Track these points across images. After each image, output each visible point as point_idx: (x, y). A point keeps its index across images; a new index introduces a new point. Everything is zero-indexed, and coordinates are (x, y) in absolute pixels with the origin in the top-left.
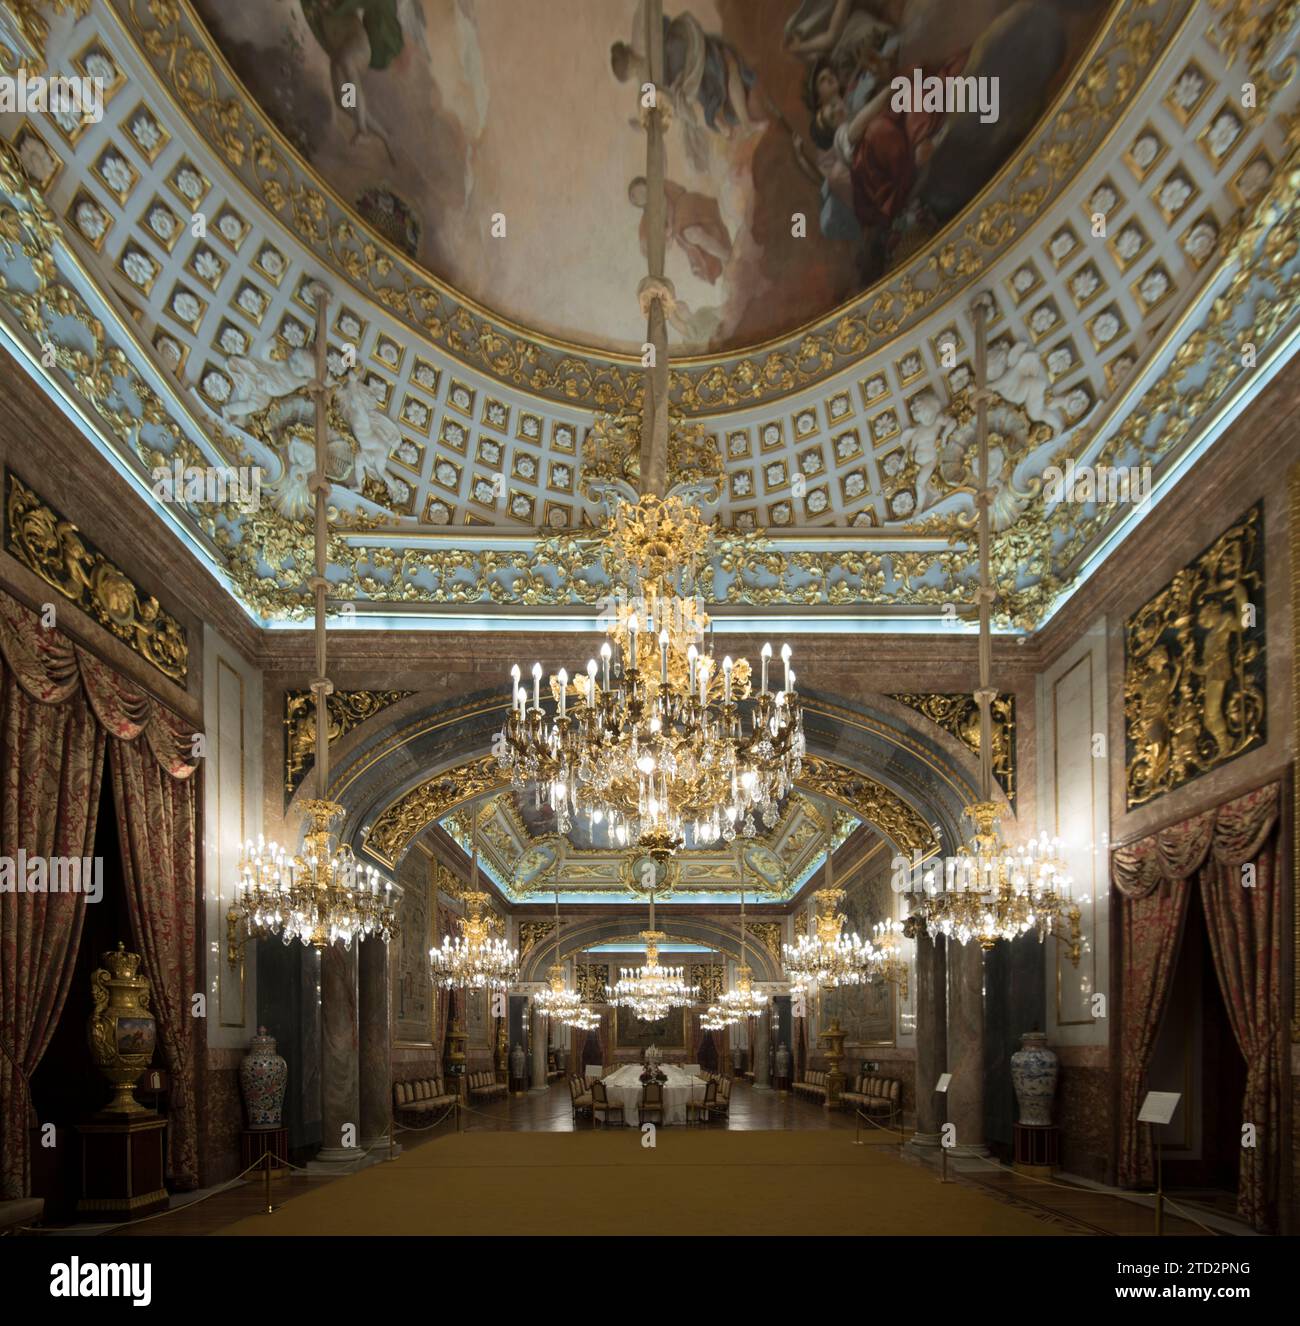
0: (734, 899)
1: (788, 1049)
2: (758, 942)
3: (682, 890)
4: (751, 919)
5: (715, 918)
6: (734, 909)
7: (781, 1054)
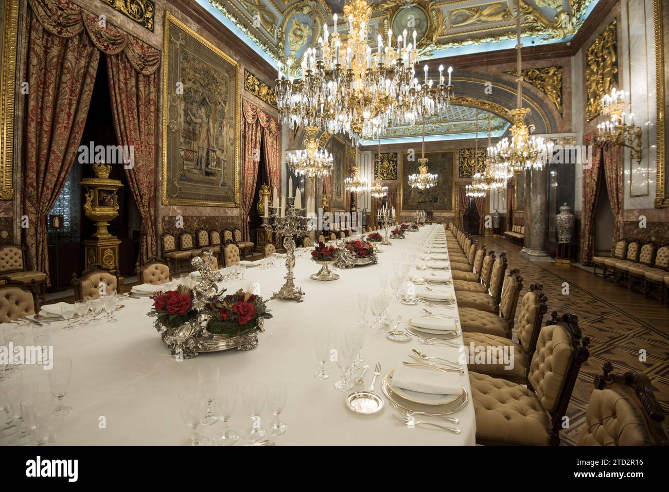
0: (509, 43)
1: (571, 211)
2: (533, 90)
3: (445, 42)
4: (528, 65)
5: (482, 70)
6: (509, 56)
7: (563, 217)
